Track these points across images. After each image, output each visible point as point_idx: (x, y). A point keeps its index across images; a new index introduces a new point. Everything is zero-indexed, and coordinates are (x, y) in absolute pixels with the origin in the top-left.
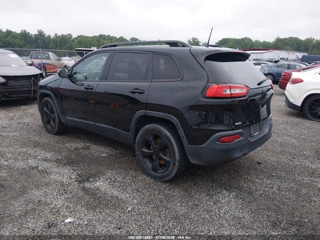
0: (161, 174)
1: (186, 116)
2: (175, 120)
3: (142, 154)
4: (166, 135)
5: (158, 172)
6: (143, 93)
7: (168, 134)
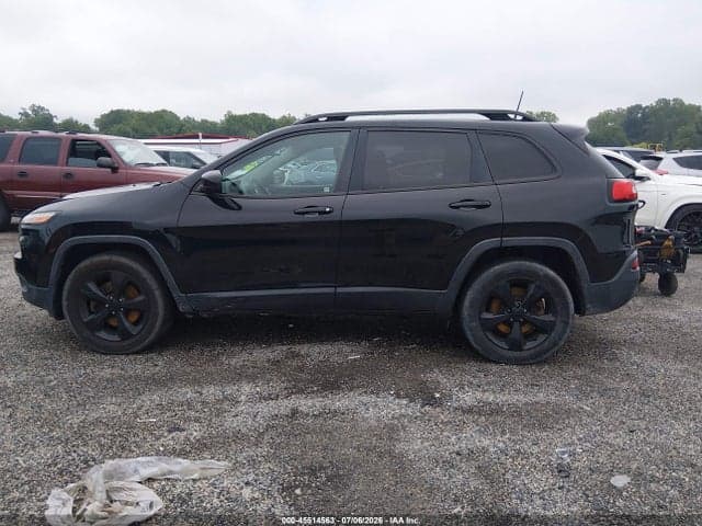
0: (532, 351)
1: (590, 234)
2: (568, 245)
3: (482, 325)
4: (546, 276)
5: (526, 347)
6: (487, 206)
7: (552, 273)
